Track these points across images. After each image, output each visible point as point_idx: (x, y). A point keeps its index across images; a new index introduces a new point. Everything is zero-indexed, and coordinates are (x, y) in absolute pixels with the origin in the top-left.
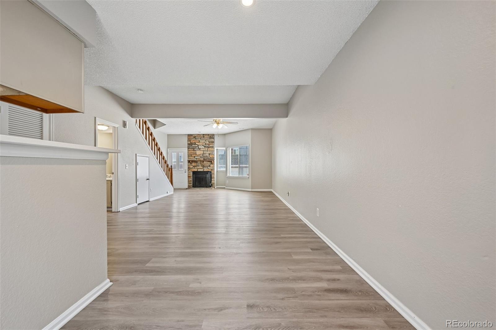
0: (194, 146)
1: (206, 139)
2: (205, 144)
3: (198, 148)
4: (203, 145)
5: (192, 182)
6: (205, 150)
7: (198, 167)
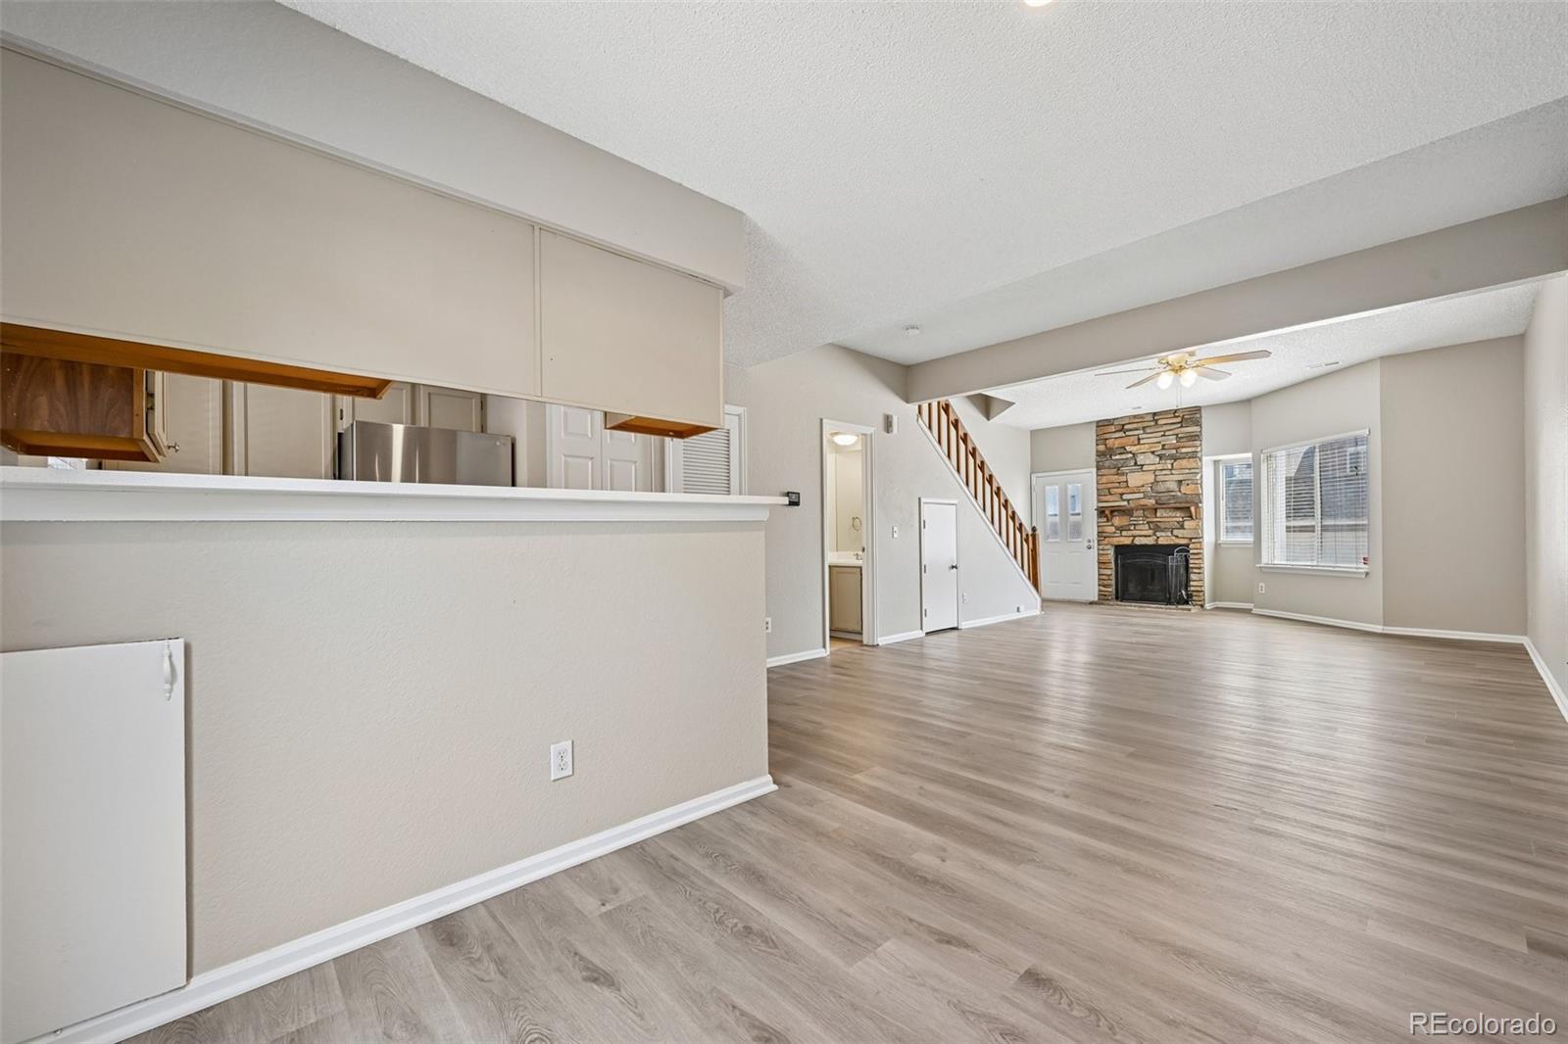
0: (1118, 457)
1: (1165, 428)
2: (1163, 449)
3: (1136, 464)
4: (1153, 453)
5: (1113, 582)
6: (1161, 470)
7: (1135, 529)
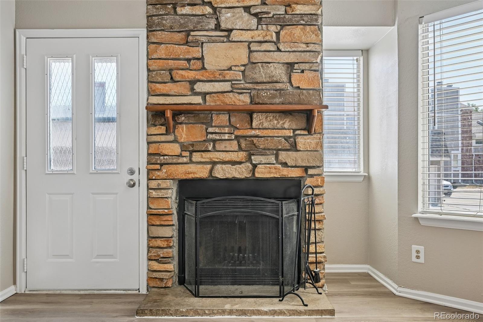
2: (264, 3)
3: (218, 27)
6: (260, 42)
7: (215, 150)
